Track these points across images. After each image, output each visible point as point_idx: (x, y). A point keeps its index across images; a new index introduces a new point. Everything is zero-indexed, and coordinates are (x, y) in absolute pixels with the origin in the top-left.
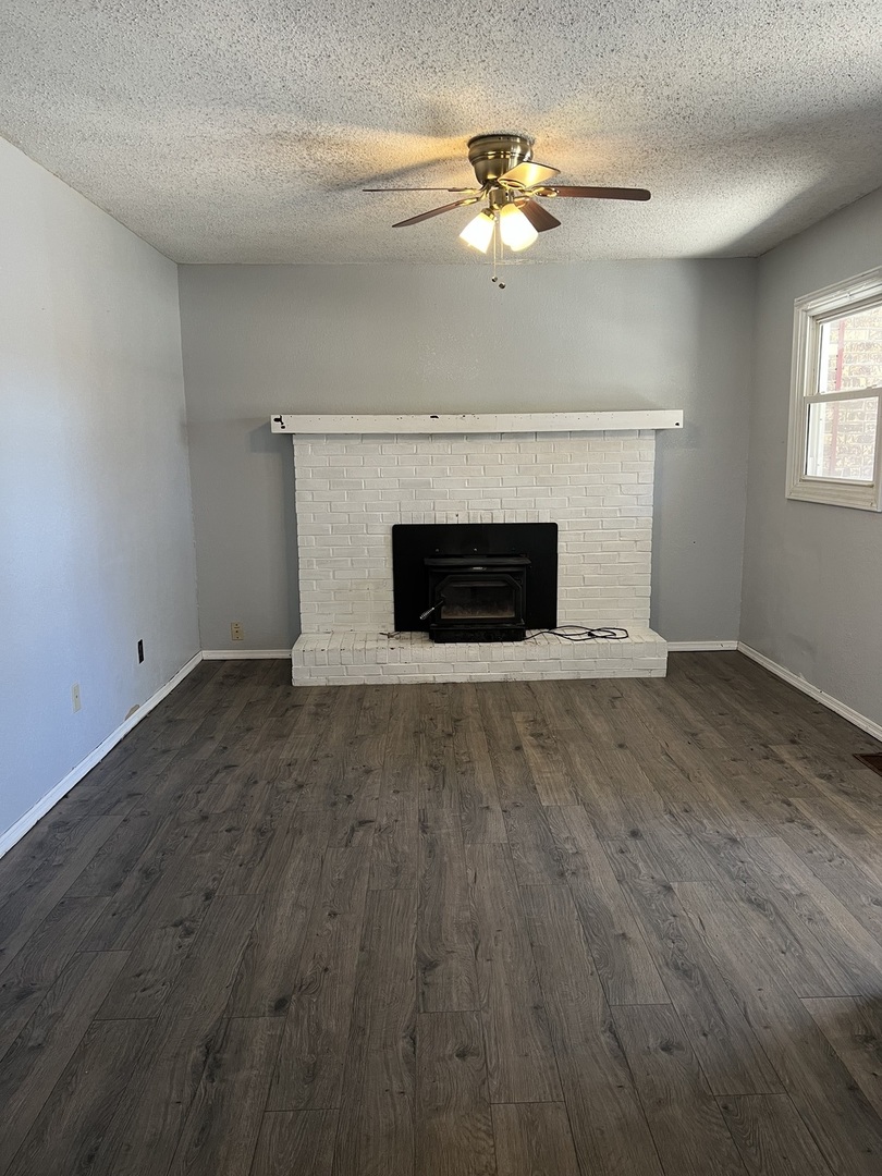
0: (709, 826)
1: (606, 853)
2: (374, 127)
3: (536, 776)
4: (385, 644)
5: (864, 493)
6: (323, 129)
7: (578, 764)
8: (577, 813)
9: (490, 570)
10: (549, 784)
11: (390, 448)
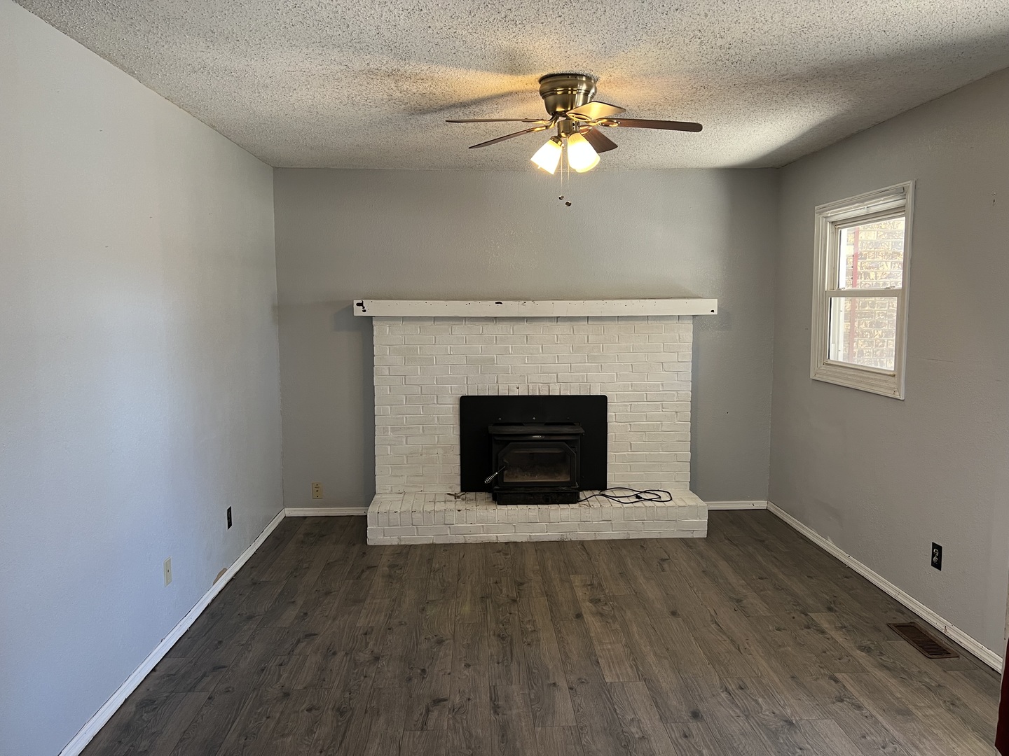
0: (765, 707)
1: (670, 737)
2: (457, 66)
3: (598, 648)
4: (451, 506)
5: (886, 381)
6: (410, 68)
7: (636, 635)
8: (638, 690)
9: (548, 438)
10: (611, 656)
11: (459, 329)
